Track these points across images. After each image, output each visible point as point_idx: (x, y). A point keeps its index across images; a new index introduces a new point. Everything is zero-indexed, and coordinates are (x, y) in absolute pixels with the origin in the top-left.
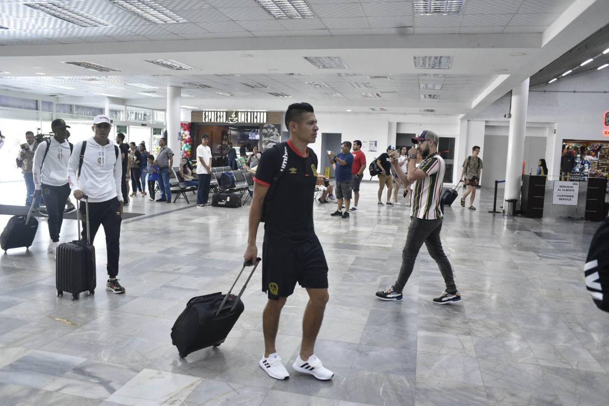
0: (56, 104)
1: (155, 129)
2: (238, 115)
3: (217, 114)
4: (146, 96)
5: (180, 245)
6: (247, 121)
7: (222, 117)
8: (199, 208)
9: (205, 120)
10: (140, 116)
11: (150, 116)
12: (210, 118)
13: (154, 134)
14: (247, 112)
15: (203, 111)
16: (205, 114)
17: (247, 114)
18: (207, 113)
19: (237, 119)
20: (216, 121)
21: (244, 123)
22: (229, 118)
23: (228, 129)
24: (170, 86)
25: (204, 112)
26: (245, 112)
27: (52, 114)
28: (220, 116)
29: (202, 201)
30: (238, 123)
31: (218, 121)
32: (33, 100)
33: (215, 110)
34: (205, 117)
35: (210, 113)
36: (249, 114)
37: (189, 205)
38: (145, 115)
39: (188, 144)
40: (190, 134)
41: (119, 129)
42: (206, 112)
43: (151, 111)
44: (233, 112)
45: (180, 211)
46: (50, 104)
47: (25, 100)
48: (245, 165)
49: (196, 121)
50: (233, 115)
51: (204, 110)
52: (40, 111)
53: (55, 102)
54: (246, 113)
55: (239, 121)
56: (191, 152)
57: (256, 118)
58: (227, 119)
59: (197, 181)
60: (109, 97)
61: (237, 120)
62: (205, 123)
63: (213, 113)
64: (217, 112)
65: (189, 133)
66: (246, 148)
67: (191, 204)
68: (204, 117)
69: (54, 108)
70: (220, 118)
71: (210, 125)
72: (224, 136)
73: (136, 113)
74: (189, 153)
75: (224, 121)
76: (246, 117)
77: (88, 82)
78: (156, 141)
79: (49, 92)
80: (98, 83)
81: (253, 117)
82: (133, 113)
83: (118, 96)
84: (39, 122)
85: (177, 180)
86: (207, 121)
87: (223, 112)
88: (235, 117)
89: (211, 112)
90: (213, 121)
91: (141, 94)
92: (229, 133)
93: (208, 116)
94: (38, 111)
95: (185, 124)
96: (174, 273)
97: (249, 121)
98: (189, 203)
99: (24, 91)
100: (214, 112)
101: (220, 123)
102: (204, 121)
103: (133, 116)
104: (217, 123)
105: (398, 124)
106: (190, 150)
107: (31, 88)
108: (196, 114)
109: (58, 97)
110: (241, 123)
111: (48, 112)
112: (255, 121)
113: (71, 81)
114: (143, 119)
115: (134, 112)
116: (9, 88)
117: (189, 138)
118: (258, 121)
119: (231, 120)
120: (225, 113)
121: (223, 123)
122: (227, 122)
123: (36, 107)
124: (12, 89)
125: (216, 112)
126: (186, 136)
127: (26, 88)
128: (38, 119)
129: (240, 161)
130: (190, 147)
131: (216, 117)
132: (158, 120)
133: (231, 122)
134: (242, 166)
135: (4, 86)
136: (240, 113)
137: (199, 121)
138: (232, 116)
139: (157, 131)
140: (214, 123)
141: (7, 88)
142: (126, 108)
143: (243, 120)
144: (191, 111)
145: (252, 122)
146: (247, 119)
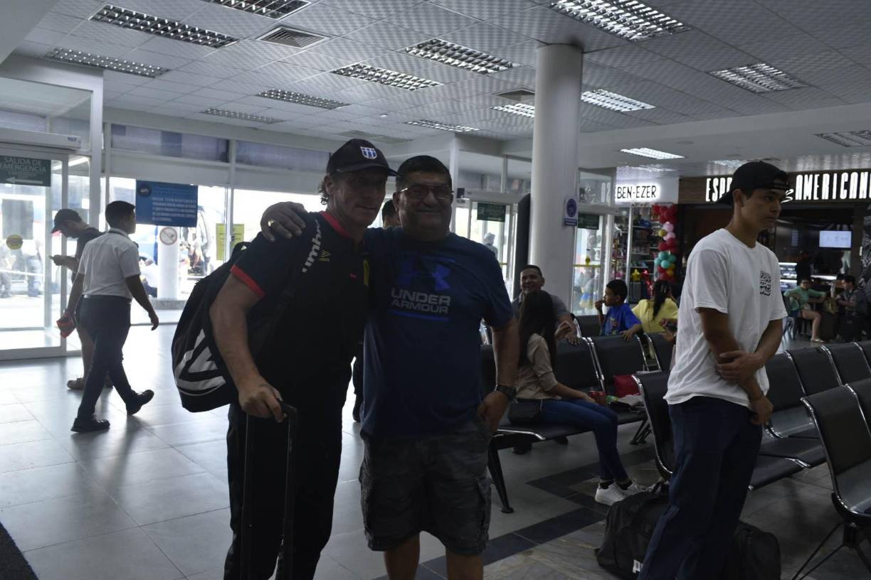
2: (795, 181)
6: (820, 195)
9: (711, 197)
14: (822, 172)
15: (706, 177)
16: (711, 183)
17: (820, 178)
18: (715, 180)
19: (791, 191)
21: (812, 201)
25: (709, 180)
26: (814, 173)
30: (793, 202)
34: (712, 191)
35: (723, 179)
36: (826, 177)
39: (668, 252)
40: (674, 231)
42: (713, 178)
48: (807, 307)
49: (690, 199)
51: (709, 173)
54: (816, 176)
55: (798, 197)
56: (674, 270)
57: (847, 186)
60: (459, 135)
61: (793, 195)
62: (711, 204)
65: (672, 227)
66: (812, 266)
68: (708, 189)
74: (670, 272)
76: (816, 186)
81: (836, 185)
89: (726, 177)
93: (718, 188)
95: (665, 208)
97: (825, 196)
102: (707, 199)
106: (673, 265)
108: (690, 183)
110: (801, 202)
112: (843, 195)
117: (671, 239)
118: (853, 195)
126: (665, 233)
129: (795, 298)
130: (673, 258)
134: (800, 310)
136: (799, 178)
137: (697, 201)
142: (506, 165)
143: (808, 193)
144: (678, 179)
145: (834, 197)
146: (820, 190)
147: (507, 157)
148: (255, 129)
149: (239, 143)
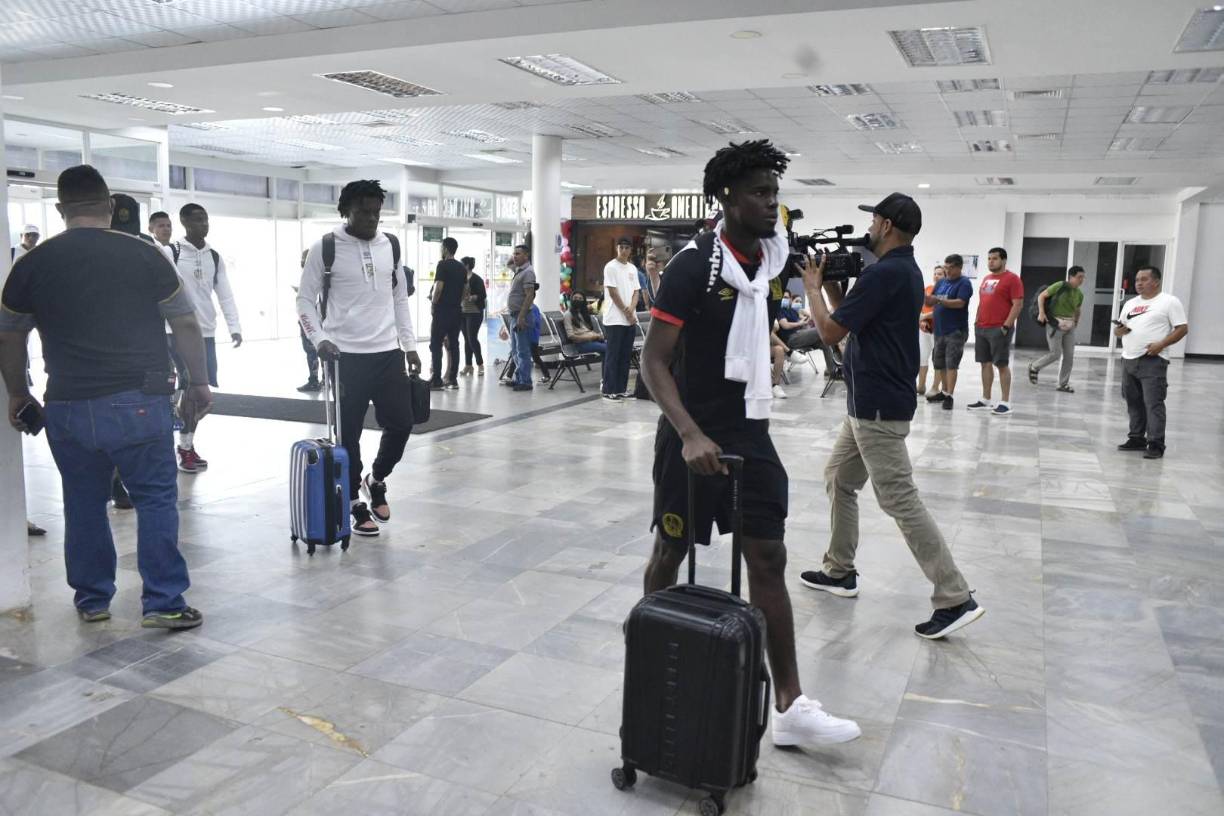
0: (305, 185)
1: (498, 234)
2: (670, 202)
3: (625, 201)
4: (484, 161)
5: (588, 494)
6: (690, 214)
7: (636, 207)
8: (609, 403)
9: (601, 214)
10: (466, 209)
11: (488, 206)
12: (611, 209)
13: (498, 243)
14: (691, 195)
15: (597, 196)
16: (601, 201)
17: (690, 201)
18: (605, 199)
19: (668, 210)
20: (623, 216)
21: (685, 220)
22: (653, 210)
23: (646, 234)
24: (540, 134)
25: (599, 198)
26: (685, 195)
27: (297, 206)
28: (632, 205)
29: (615, 385)
30: (670, 220)
31: (629, 216)
32: (260, 178)
33: (623, 192)
34: (601, 209)
35: (611, 198)
36: (694, 199)
37: (584, 395)
38: (477, 206)
39: (565, 264)
40: (570, 246)
41: (426, 233)
42: (602, 196)
43: (490, 195)
44: (661, 196)
45: (567, 410)
46: (293, 184)
47: (246, 178)
49: (582, 216)
50: (661, 203)
51: (600, 193)
52: (274, 201)
53: (302, 181)
54: (687, 198)
55: (674, 216)
56: (570, 281)
58: (647, 212)
59: (602, 341)
60: (408, 167)
61: (670, 213)
62: (602, 220)
63: (617, 198)
64: (627, 196)
65: (568, 242)
67: (588, 393)
68: (598, 207)
69: (300, 192)
70: (633, 208)
71: (611, 224)
72: (638, 250)
73: (459, 203)
74: (566, 284)
75: (642, 216)
76: (688, 207)
77: (369, 129)
78: (499, 259)
79: (291, 160)
80: (390, 133)
81: (702, 206)
82: (453, 201)
83: (427, 164)
84: (272, 222)
85: (555, 340)
86: (604, 216)
87: (639, 196)
88: (665, 207)
89: (614, 196)
90: (617, 216)
91: (475, 156)
92: (647, 241)
93: (607, 205)
94: (269, 200)
96: (593, 577)
97: (694, 215)
98: (582, 391)
99: (244, 157)
100: (620, 196)
101: (632, 219)
102: (598, 217)
103: (453, 209)
104: (626, 220)
105: (1028, 216)
106: (570, 277)
107: (257, 151)
108: (582, 201)
109: (307, 171)
110: (677, 220)
111: (289, 202)
113: (334, 130)
114: (472, 214)
115: (456, 200)
116: (215, 153)
117: (566, 253)
119: (657, 214)
120: (642, 199)
121: (638, 219)
122: (647, 217)
123: (265, 191)
124: (221, 154)
125: (623, 198)
127: (247, 151)
128: (269, 216)
130: (569, 270)
131: (623, 207)
132: (503, 216)
133: (655, 218)
135: (206, 149)
136: (674, 199)
137: (588, 218)
138: (658, 204)
139: (503, 238)
140: (619, 220)
141: (211, 153)
142: (441, 191)
143: (681, 214)
144: (572, 196)
145: (701, 216)
146: (690, 210)
147: (443, 184)
148: (213, 157)
149: (196, 171)
